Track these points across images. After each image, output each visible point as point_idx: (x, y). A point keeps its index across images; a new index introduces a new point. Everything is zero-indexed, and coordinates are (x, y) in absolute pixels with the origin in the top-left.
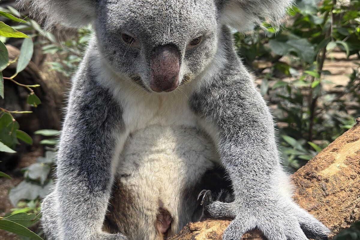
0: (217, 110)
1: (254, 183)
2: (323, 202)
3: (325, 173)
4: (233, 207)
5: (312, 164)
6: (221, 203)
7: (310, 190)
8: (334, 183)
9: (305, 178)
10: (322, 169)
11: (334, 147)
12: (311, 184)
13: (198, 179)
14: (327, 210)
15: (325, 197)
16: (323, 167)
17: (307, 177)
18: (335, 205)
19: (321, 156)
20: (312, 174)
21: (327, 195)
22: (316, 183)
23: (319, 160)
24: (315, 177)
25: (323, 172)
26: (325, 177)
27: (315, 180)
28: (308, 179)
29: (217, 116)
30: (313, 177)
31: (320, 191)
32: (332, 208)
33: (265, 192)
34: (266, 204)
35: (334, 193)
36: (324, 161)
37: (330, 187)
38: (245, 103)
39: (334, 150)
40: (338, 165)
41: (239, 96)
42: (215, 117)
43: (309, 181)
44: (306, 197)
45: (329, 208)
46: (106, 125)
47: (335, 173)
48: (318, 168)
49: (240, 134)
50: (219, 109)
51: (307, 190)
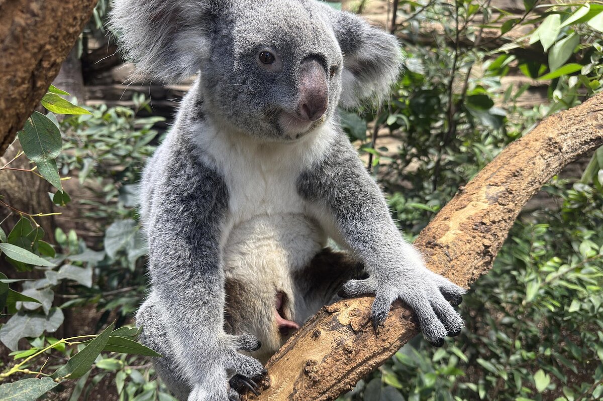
0: (330, 192)
1: (390, 255)
2: (449, 267)
3: (443, 240)
4: (371, 283)
5: (428, 234)
6: (357, 281)
7: (435, 257)
8: (454, 248)
9: (427, 247)
10: (440, 238)
11: (445, 216)
12: (435, 252)
13: (307, 263)
14: (453, 274)
15: (449, 262)
16: (440, 235)
17: (429, 246)
18: (459, 269)
19: (435, 226)
20: (434, 243)
21: (451, 260)
22: (439, 251)
23: (433, 229)
24: (437, 245)
25: (441, 239)
26: (445, 244)
27: (437, 247)
28: (430, 247)
29: (332, 197)
30: (436, 245)
31: (444, 257)
32: (457, 271)
33: (401, 263)
34: (406, 274)
35: (456, 258)
36: (439, 230)
37: (452, 252)
38: (361, 180)
39: (445, 219)
40: (453, 232)
41: (353, 173)
42: (329, 199)
43: (432, 249)
44: (433, 264)
45: (454, 272)
46: (213, 215)
47: (452, 240)
48: (436, 236)
49: (362, 211)
50: (333, 190)
51: (433, 257)
